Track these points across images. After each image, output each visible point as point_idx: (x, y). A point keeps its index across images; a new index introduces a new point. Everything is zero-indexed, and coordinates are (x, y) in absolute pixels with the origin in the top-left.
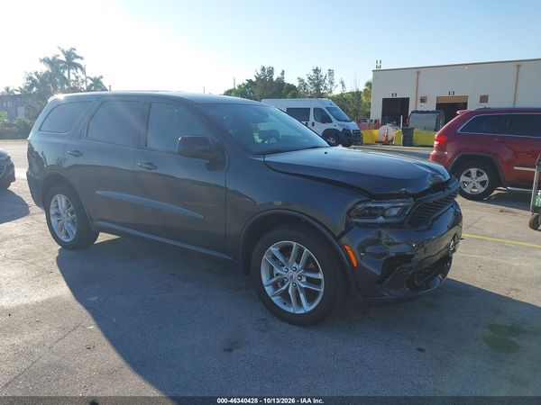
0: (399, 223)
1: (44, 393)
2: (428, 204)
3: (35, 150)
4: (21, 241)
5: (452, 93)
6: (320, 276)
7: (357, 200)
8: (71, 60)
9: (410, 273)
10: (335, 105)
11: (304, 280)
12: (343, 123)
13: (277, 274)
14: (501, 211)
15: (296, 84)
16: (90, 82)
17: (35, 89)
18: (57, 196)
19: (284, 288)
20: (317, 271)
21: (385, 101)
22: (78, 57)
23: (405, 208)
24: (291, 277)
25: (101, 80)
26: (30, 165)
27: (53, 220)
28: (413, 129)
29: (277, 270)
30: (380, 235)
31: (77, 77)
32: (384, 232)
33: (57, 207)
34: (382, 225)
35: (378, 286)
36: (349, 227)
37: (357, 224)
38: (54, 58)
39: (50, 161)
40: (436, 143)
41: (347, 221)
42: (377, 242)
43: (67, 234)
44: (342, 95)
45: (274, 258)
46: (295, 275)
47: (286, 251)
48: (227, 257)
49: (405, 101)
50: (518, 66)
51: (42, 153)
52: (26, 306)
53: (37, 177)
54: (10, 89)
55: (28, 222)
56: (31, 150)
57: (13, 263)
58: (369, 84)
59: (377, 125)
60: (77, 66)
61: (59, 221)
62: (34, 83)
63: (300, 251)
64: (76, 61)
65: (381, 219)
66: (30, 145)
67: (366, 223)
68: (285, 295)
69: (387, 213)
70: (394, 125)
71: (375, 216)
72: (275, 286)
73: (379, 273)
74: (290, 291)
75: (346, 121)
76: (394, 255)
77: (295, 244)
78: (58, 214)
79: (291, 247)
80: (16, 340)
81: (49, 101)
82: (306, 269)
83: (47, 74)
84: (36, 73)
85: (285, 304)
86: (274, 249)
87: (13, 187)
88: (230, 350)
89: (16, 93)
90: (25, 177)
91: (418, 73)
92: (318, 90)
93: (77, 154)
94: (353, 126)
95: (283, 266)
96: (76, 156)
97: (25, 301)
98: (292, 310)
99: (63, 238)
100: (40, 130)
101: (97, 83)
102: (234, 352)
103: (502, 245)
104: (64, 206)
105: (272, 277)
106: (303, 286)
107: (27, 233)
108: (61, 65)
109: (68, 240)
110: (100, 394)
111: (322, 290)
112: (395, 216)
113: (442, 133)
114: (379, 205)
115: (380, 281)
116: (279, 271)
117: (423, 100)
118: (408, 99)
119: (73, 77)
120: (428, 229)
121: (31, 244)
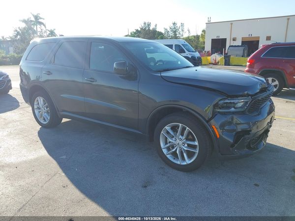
0: (242, 112)
1: (41, 214)
2: (259, 100)
3: (24, 71)
4: (19, 123)
5: (250, 35)
6: (196, 143)
7: (220, 98)
8: (37, 20)
9: (249, 140)
10: (187, 43)
11: (186, 145)
12: (192, 53)
13: (170, 142)
14: (287, 102)
15: (163, 32)
16: (48, 32)
17: (19, 37)
18: (38, 98)
19: (174, 150)
20: (194, 140)
21: (213, 40)
22: (41, 18)
23: (246, 103)
24: (178, 144)
25: (55, 31)
26: (21, 80)
27: (36, 112)
28: (230, 56)
29: (169, 140)
30: (232, 119)
31: (42, 30)
32: (235, 117)
33: (38, 104)
34: (233, 113)
35: (231, 149)
36: (214, 115)
37: (219, 112)
38: (28, 19)
39: (32, 78)
40: (248, 64)
41: (213, 111)
42: (230, 123)
43: (44, 119)
44: (188, 37)
45: (168, 133)
46: (181, 143)
47: (174, 129)
48: (140, 132)
49: (224, 40)
50: (288, 19)
51: (28, 73)
52: (25, 162)
53: (26, 87)
54: (5, 37)
55: (21, 112)
56: (21, 71)
57: (15, 136)
58: (204, 31)
59: (209, 54)
60: (41, 23)
61: (39, 112)
62: (18, 33)
63: (184, 129)
64: (40, 20)
65: (233, 109)
66: (21, 68)
67: (224, 112)
68: (174, 154)
69: (236, 106)
70: (219, 54)
71: (229, 108)
72: (168, 149)
73: (231, 141)
74: (178, 152)
75: (193, 52)
76: (240, 130)
77: (180, 125)
78: (39, 108)
79: (178, 127)
80: (22, 183)
81: (31, 42)
82: (187, 139)
83: (25, 28)
84: (19, 28)
85: (174, 159)
86: (167, 128)
87: (11, 92)
88: (145, 187)
89: (8, 39)
90: (19, 87)
91: (232, 24)
92: (176, 35)
93: (49, 73)
94: (197, 54)
95: (173, 137)
96: (48, 74)
97: (24, 159)
98: (179, 163)
99: (42, 121)
100: (26, 59)
101: (52, 33)
102: (148, 187)
103: (291, 121)
104: (42, 103)
105: (166, 143)
106: (186, 149)
107: (21, 119)
108: (32, 23)
109: (45, 123)
110: (73, 215)
111: (198, 152)
112: (241, 107)
113: (252, 57)
114: (232, 101)
115: (232, 146)
116: (171, 140)
117: (234, 40)
118: (226, 39)
119: (39, 30)
120: (258, 115)
121: (24, 125)
